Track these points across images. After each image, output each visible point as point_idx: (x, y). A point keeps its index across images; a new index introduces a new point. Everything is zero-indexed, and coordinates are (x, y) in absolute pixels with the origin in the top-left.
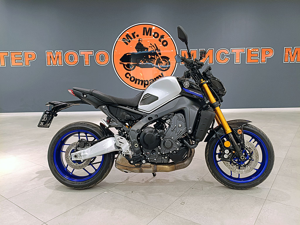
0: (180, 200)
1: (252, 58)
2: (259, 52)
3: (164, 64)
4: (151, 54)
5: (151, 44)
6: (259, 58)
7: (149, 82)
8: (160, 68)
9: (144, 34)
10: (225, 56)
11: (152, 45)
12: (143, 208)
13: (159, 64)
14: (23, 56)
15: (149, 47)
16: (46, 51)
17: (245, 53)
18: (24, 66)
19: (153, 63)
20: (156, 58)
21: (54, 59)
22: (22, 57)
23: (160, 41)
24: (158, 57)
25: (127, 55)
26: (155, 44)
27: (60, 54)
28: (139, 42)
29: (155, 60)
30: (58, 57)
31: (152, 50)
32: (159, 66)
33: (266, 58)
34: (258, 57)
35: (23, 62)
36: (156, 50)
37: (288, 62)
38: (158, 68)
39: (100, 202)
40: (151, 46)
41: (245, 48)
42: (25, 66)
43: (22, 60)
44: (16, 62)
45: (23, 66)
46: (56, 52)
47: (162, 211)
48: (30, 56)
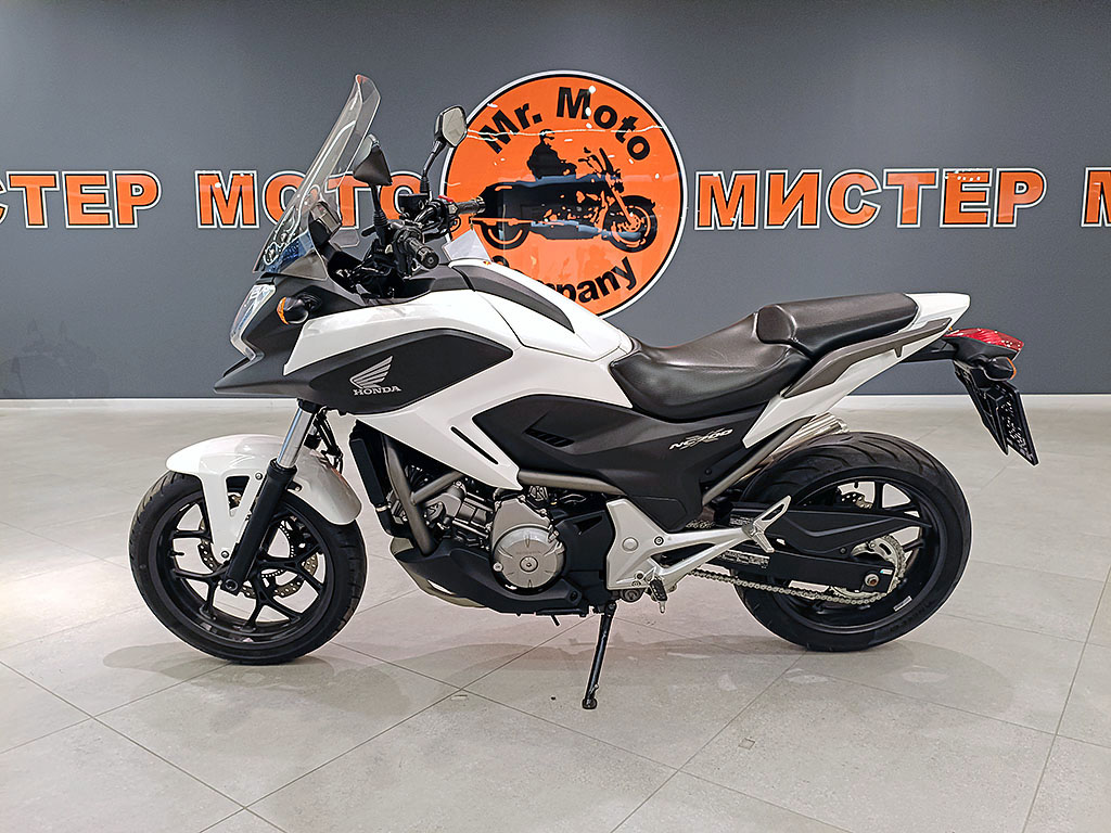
0: (734, 731)
1: (965, 207)
2: (990, 185)
3: (631, 227)
4: (585, 186)
5: (587, 151)
6: (991, 206)
7: (578, 292)
8: (618, 239)
9: (560, 114)
10: (864, 198)
11: (589, 155)
12: (602, 757)
13: (613, 227)
14: (110, 191)
15: (580, 160)
16: (197, 172)
17: (936, 187)
18: (114, 225)
19: (592, 221)
20: (604, 204)
21: (227, 201)
22: (106, 192)
23: (622, 140)
24: (612, 201)
25: (497, 189)
26: (601, 150)
27: (249, 184)
28: (542, 142)
29: (599, 211)
30: (240, 194)
31: (591, 171)
32: (615, 234)
33: (1016, 207)
34: (987, 204)
35: (110, 212)
36: (604, 173)
37: (1100, 225)
38: (612, 239)
39: (439, 733)
40: (585, 156)
41: (937, 170)
42: (117, 226)
43: (107, 205)
44: (85, 211)
45: (111, 226)
46: (231, 176)
47: (673, 771)
48: (137, 190)
